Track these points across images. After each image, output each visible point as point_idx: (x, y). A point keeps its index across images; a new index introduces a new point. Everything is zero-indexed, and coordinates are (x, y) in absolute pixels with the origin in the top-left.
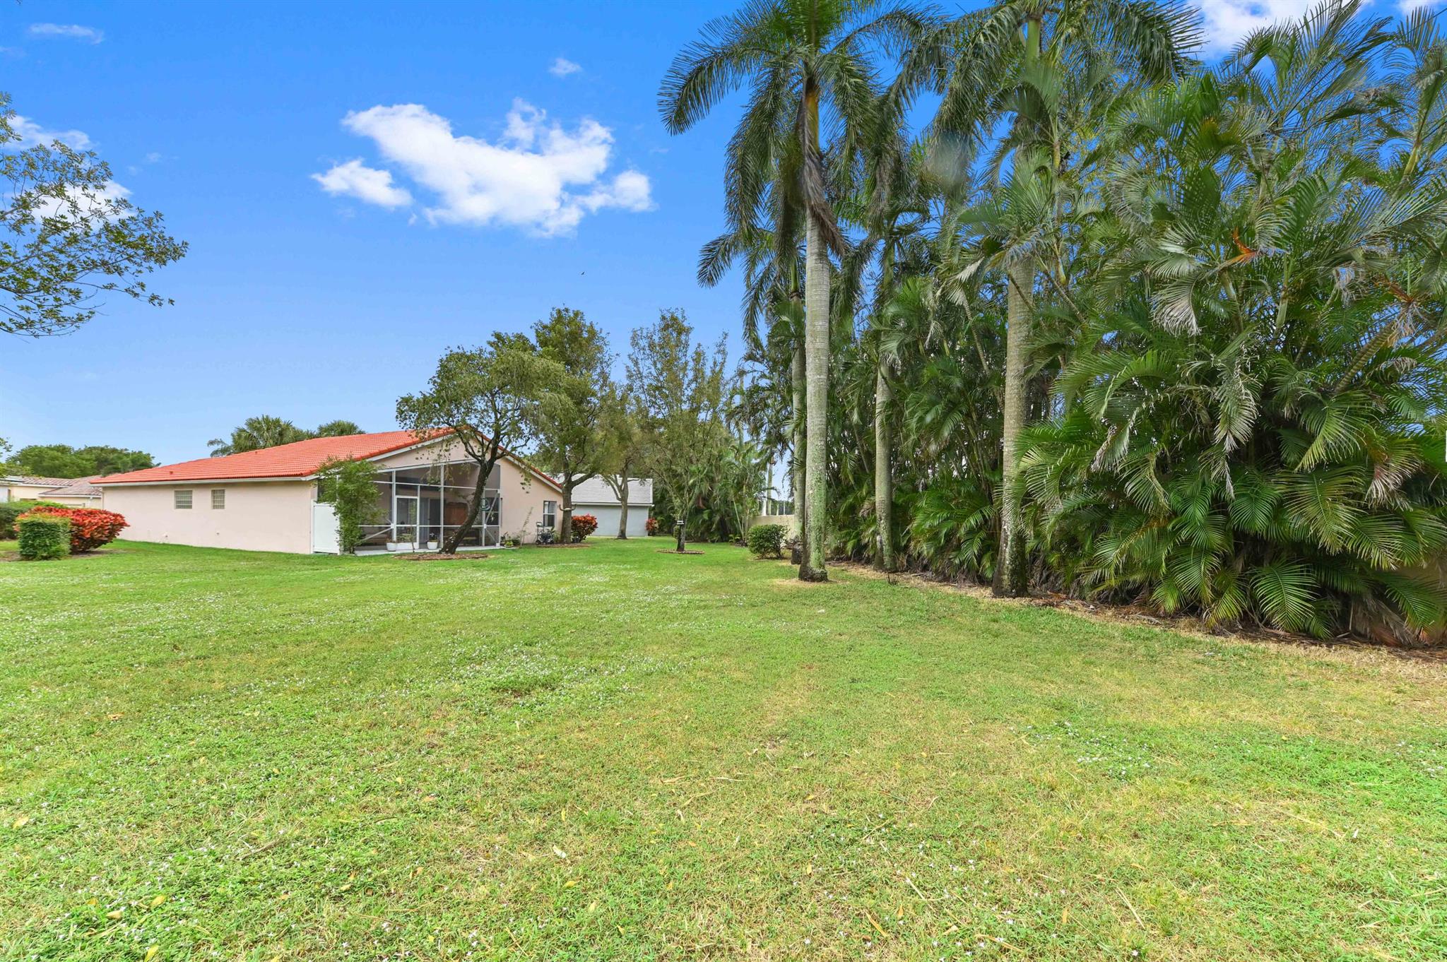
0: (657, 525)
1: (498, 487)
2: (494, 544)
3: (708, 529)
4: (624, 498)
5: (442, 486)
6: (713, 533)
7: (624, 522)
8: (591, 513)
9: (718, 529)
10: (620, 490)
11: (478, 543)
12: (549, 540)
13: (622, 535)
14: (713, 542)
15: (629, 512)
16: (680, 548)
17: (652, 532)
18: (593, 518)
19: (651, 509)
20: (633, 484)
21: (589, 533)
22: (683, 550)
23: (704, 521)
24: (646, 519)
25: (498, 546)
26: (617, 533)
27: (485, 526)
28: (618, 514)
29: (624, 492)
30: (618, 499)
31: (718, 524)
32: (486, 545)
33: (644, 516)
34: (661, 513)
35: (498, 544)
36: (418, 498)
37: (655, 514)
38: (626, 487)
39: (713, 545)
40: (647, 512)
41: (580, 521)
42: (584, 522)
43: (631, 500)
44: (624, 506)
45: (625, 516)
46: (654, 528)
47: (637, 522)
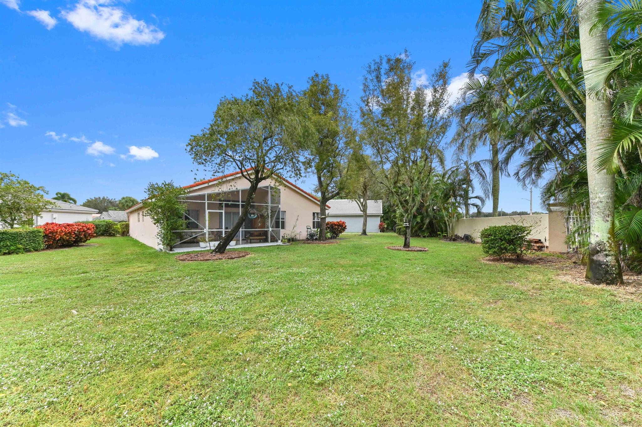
0: (386, 226)
1: (279, 204)
2: (277, 241)
3: (420, 228)
4: (364, 210)
5: (240, 203)
6: (424, 231)
7: (365, 224)
8: (343, 220)
9: (427, 228)
10: (362, 205)
11: (266, 241)
12: (315, 238)
13: (364, 233)
14: (424, 237)
15: (368, 219)
16: (406, 245)
17: (382, 230)
18: (343, 223)
19: (382, 217)
20: (370, 203)
21: (341, 232)
22: (409, 247)
23: (417, 223)
24: (379, 223)
25: (279, 243)
26: (361, 231)
27: (270, 229)
28: (362, 220)
29: (364, 208)
30: (361, 211)
31: (427, 225)
32: (271, 242)
33: (378, 221)
34: (387, 219)
35: (280, 241)
36: (223, 211)
37: (384, 220)
38: (366, 203)
39: (425, 240)
40: (379, 219)
41: (336, 225)
42: (338, 226)
43: (369, 212)
44: (365, 216)
45: (365, 221)
46: (384, 228)
47: (373, 225)
